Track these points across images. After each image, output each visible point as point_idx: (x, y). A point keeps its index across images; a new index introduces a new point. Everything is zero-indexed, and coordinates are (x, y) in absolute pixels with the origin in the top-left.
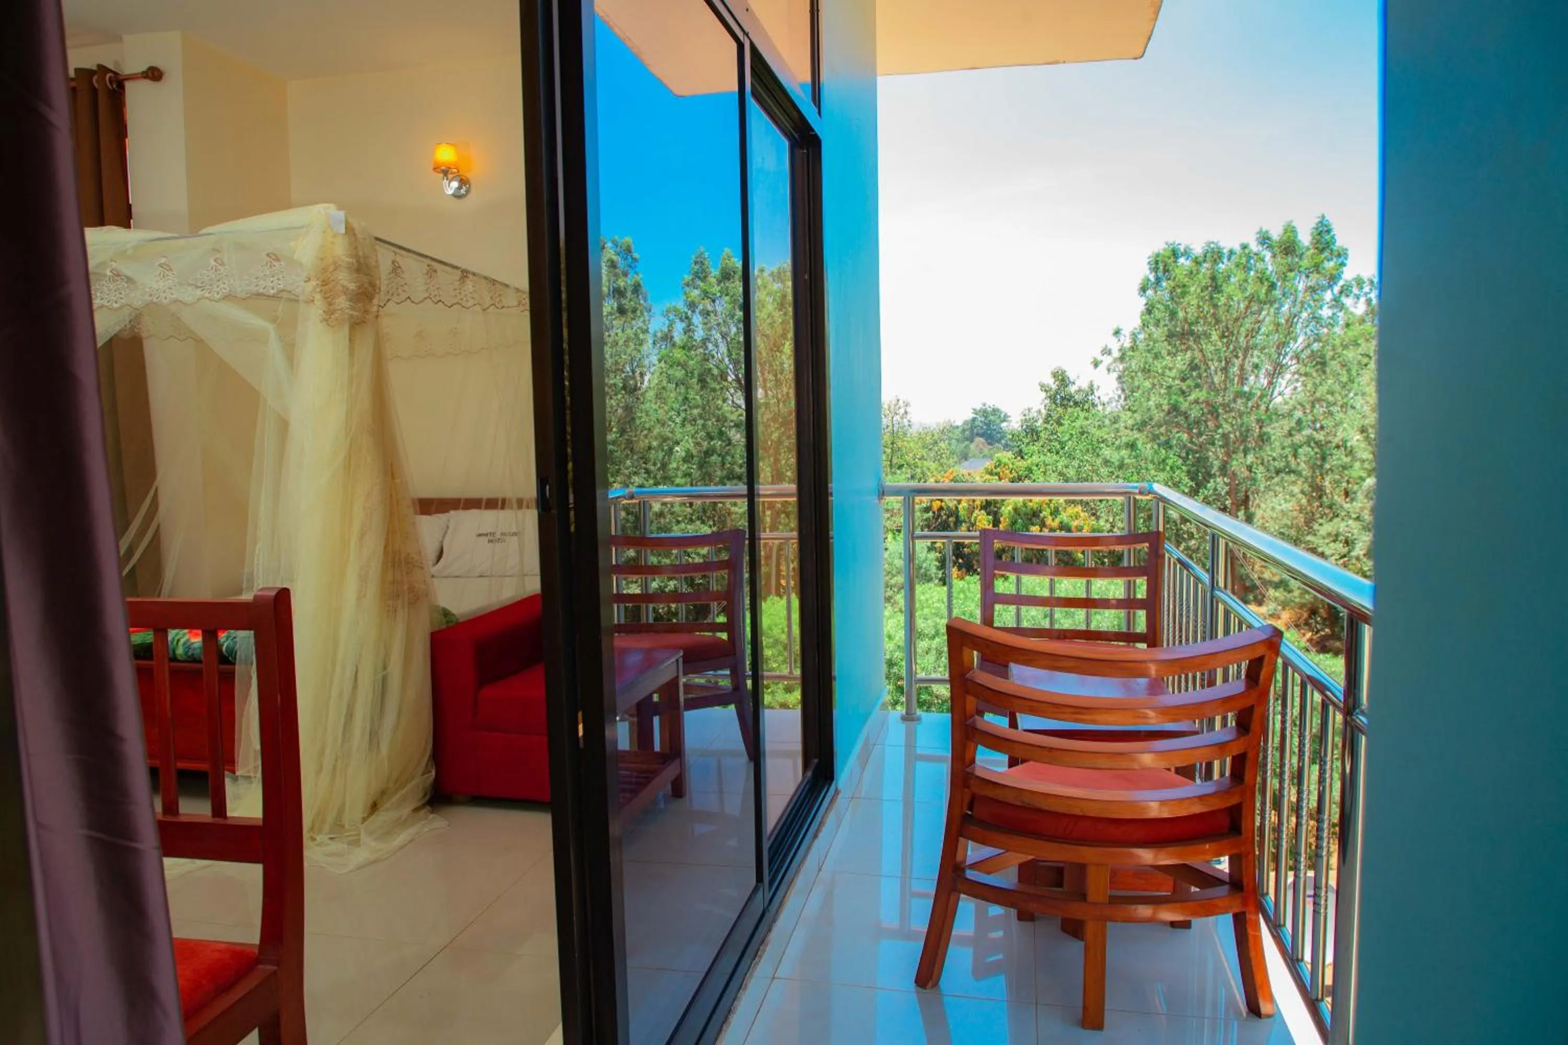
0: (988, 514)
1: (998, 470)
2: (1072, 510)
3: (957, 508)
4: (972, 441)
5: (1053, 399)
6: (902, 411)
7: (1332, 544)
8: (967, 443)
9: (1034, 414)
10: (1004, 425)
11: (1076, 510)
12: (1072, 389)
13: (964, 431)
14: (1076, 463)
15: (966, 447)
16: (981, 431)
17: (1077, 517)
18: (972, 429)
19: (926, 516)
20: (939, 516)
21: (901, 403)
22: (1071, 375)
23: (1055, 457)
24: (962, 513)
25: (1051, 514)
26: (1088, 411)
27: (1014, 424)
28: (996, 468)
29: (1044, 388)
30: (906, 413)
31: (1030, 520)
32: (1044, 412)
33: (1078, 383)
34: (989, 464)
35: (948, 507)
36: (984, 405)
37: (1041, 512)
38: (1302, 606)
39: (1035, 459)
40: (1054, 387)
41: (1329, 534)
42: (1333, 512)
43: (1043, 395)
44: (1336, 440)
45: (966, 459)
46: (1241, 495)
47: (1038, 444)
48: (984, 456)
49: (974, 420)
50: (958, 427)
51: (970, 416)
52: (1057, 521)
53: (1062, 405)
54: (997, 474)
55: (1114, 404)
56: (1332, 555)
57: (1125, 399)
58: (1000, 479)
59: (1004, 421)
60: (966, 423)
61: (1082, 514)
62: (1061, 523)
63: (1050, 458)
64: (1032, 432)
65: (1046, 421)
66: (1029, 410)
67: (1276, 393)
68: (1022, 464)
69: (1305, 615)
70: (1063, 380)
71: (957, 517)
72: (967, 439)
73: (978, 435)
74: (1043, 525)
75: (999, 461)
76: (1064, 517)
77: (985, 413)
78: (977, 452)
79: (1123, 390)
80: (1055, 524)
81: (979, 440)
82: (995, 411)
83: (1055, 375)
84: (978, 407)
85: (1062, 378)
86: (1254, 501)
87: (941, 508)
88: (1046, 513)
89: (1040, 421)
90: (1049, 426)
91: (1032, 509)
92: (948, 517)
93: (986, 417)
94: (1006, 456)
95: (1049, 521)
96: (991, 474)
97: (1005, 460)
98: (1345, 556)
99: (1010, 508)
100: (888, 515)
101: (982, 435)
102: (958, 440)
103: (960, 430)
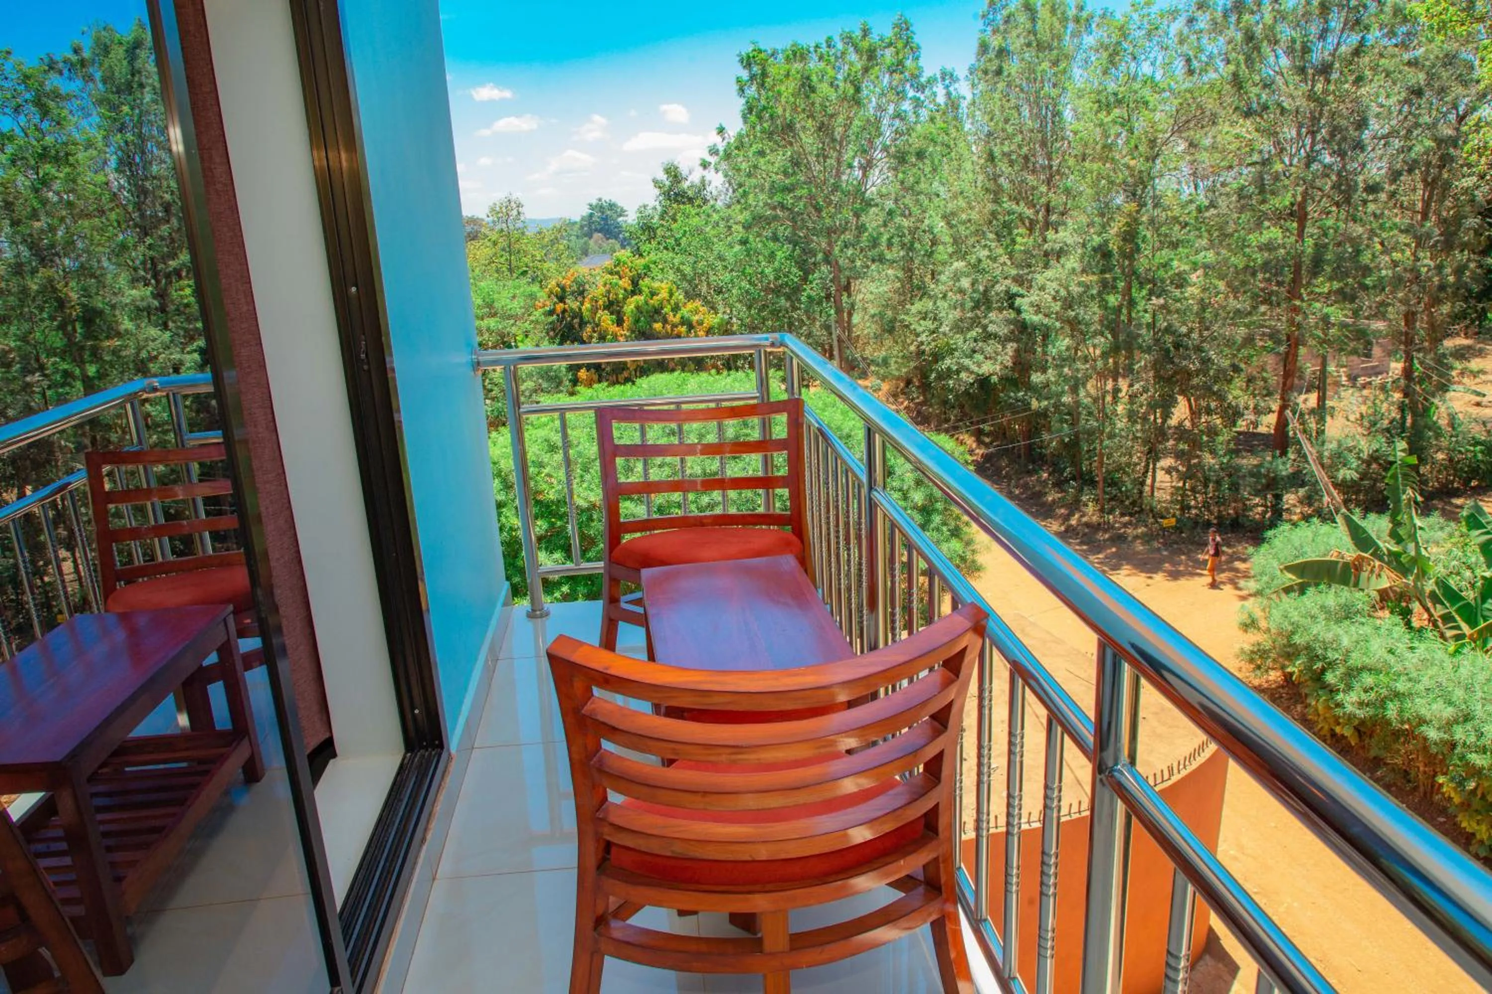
0: (612, 313)
1: (618, 269)
2: (691, 306)
3: (580, 309)
4: (591, 237)
5: (667, 195)
6: (515, 213)
7: (922, 322)
8: (586, 239)
9: (650, 211)
10: (620, 219)
11: (695, 304)
12: (685, 185)
13: (582, 227)
14: (691, 259)
15: (585, 243)
16: (599, 227)
17: (697, 312)
18: (590, 223)
19: (551, 319)
20: (563, 318)
21: (513, 204)
22: (684, 170)
23: (671, 254)
24: (586, 314)
25: (672, 310)
26: (699, 206)
27: (631, 219)
28: (615, 266)
29: (657, 183)
30: (519, 213)
31: (652, 317)
32: (659, 208)
33: (690, 179)
34: (608, 263)
35: (572, 309)
36: (600, 200)
37: (662, 308)
38: (898, 378)
39: (653, 257)
40: (668, 183)
41: (920, 313)
42: (923, 292)
43: (657, 191)
44: (924, 226)
45: (586, 255)
46: (843, 281)
47: (654, 243)
48: (604, 252)
49: (591, 215)
50: (575, 223)
51: (586, 211)
52: (679, 316)
53: (676, 201)
54: (617, 273)
55: (723, 197)
56: (924, 331)
57: (734, 192)
58: (621, 278)
59: (621, 215)
60: (583, 219)
61: (701, 309)
62: (682, 318)
63: (667, 255)
64: (648, 229)
65: (662, 218)
66: (645, 206)
67: (870, 183)
68: (640, 262)
69: (902, 385)
70: (676, 176)
71: (581, 318)
72: (586, 235)
73: (596, 230)
74: (665, 321)
75: (619, 260)
76: (684, 312)
77: (601, 208)
78: (596, 248)
79: (730, 184)
80: (677, 320)
81: (597, 236)
82: (612, 206)
83: (667, 171)
84: (594, 202)
85: (673, 173)
86: (855, 285)
87: (564, 311)
88: (667, 310)
89: (657, 217)
90: (664, 223)
91: (653, 306)
92: (573, 318)
93: (603, 213)
94: (624, 254)
95: (671, 317)
96: (611, 273)
97: (624, 259)
98: (934, 332)
99: (632, 306)
100: (512, 321)
101: (600, 231)
102: (578, 237)
103: (578, 226)
